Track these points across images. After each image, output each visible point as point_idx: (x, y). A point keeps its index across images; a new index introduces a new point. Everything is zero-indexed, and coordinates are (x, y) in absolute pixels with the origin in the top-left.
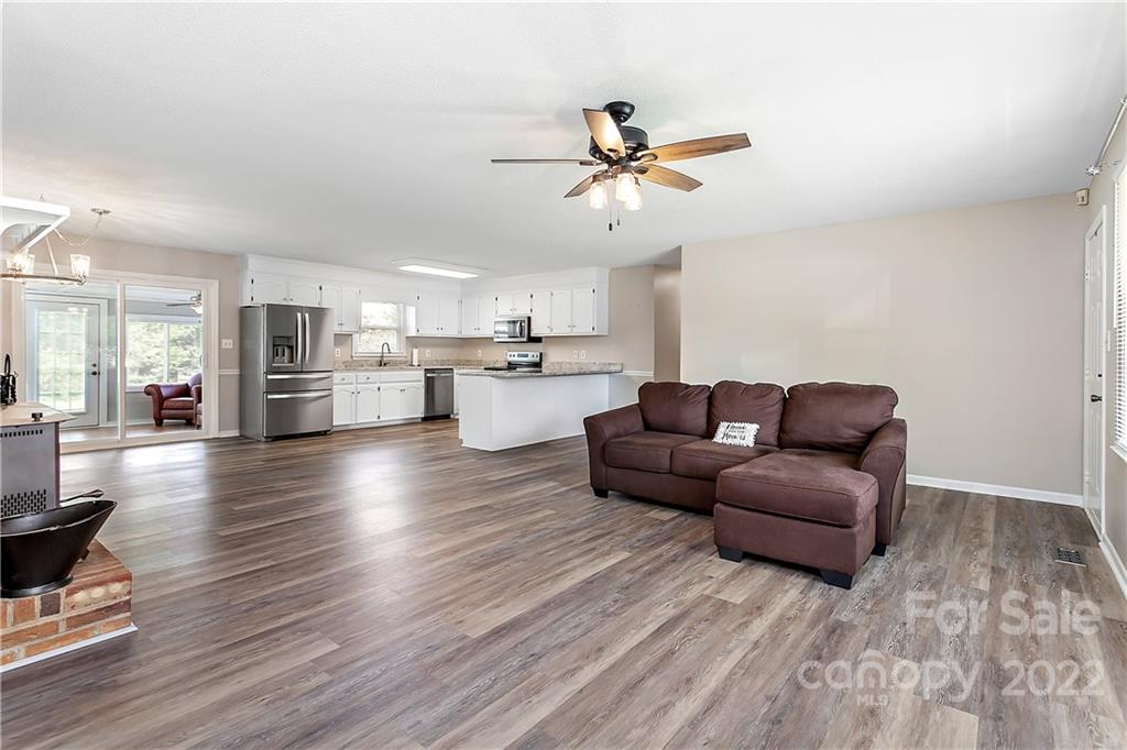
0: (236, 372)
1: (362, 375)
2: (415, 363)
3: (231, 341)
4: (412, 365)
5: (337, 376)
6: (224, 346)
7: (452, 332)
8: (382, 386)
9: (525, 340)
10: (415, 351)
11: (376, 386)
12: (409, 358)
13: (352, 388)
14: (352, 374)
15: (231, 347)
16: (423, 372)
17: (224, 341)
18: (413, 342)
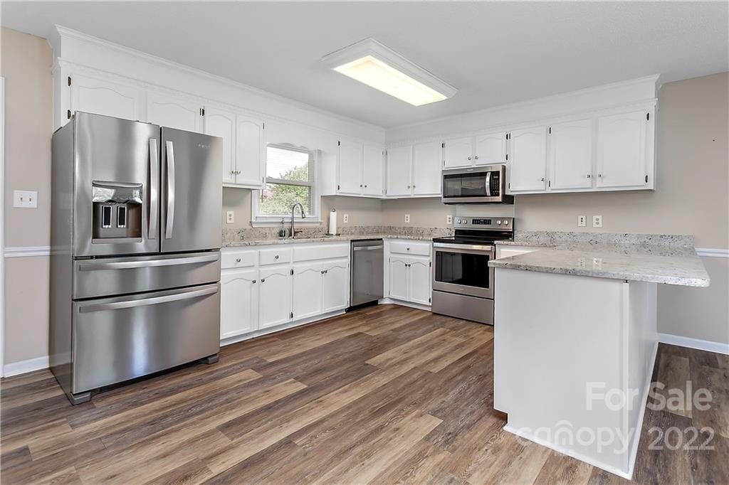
0: (44, 250)
1: (268, 252)
2: (333, 231)
3: (34, 194)
4: (328, 234)
5: (227, 257)
6: (17, 203)
7: (376, 191)
8: (296, 267)
9: (499, 199)
10: (333, 215)
11: (288, 268)
12: (325, 225)
13: (252, 273)
14: (252, 252)
15: (34, 204)
16: (348, 245)
17: (17, 194)
18: (331, 202)
